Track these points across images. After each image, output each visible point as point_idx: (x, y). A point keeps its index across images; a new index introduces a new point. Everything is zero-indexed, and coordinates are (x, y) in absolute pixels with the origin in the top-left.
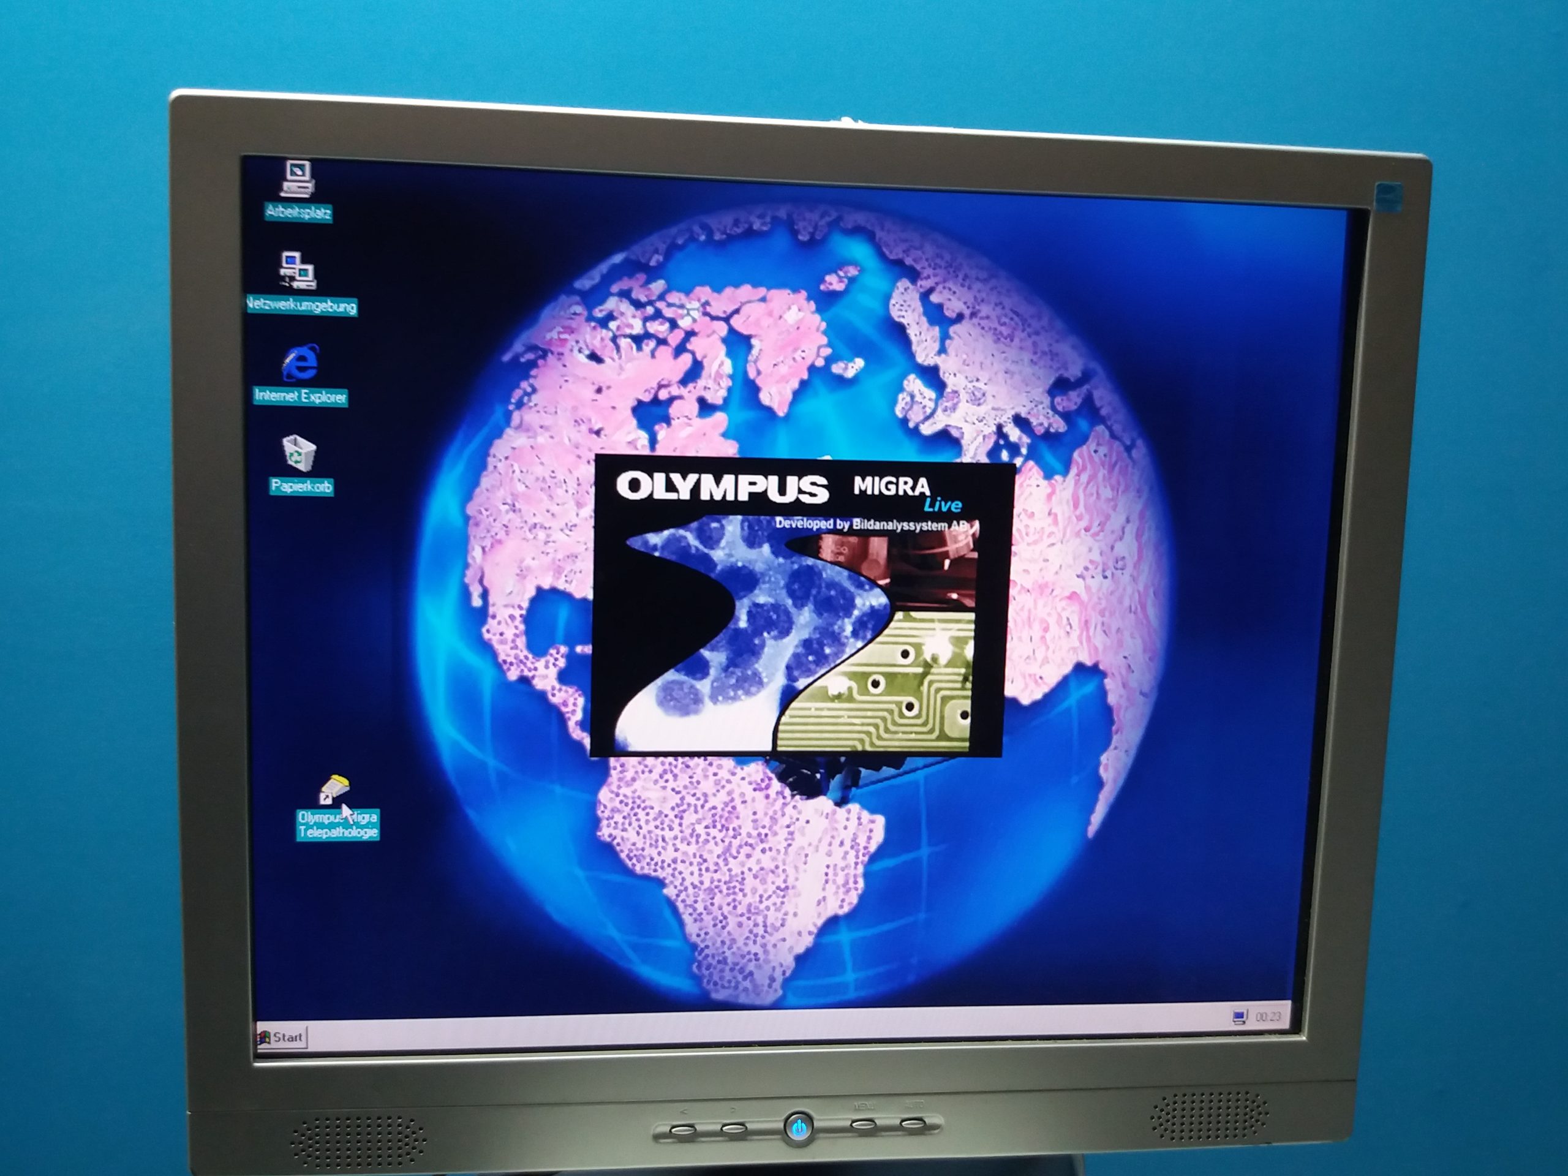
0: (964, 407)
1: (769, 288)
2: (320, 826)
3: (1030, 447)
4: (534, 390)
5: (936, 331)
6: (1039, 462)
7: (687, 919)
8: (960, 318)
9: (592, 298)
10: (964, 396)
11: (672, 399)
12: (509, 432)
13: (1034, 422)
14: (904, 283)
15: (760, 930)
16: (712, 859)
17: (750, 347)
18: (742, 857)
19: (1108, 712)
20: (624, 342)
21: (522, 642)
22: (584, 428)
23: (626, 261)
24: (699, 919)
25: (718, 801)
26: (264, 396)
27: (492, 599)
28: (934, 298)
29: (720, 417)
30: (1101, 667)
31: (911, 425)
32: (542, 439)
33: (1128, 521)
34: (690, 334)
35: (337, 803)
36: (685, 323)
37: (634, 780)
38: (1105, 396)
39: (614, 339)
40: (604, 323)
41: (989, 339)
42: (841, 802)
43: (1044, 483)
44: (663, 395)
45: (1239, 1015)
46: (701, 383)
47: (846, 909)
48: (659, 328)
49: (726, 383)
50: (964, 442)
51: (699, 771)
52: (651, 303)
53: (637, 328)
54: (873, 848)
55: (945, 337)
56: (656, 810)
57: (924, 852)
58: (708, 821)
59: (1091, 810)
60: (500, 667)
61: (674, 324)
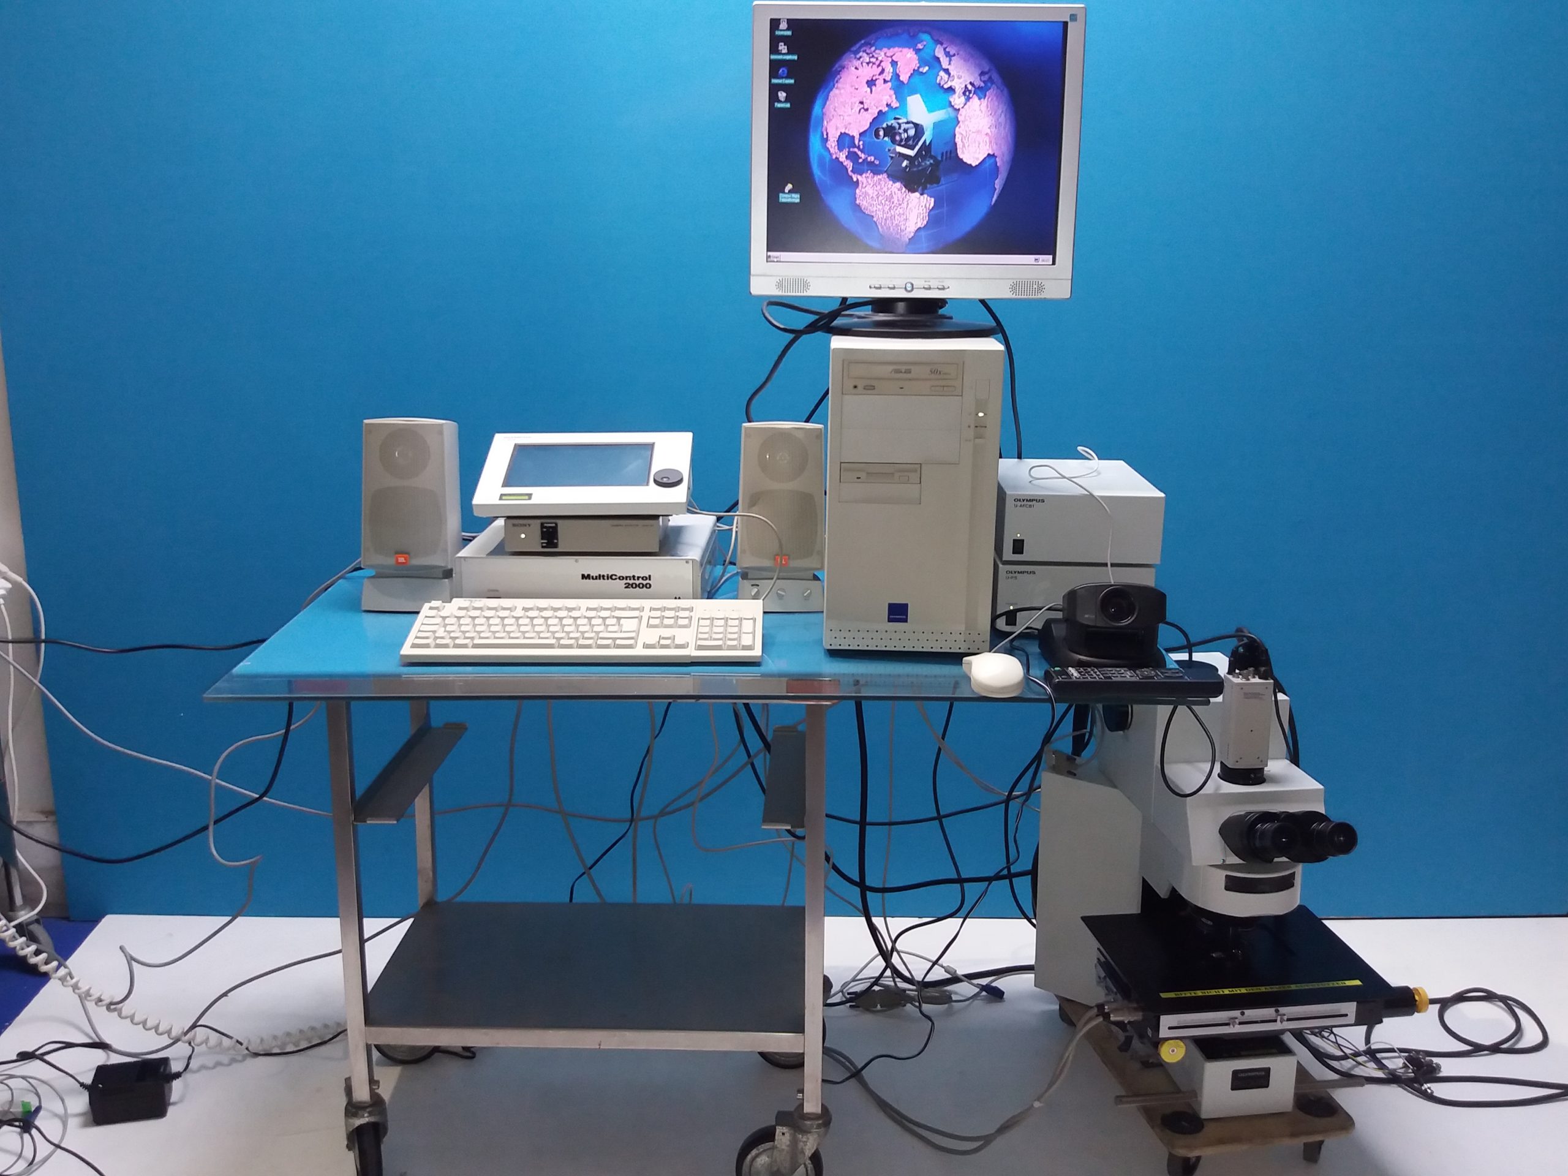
0: (956, 79)
1: (903, 48)
2: (785, 198)
3: (974, 91)
4: (841, 78)
5: (948, 59)
6: (977, 95)
7: (880, 227)
8: (954, 55)
9: (856, 52)
10: (956, 77)
11: (876, 80)
12: (834, 89)
13: (975, 84)
14: (939, 46)
15: (899, 231)
16: (886, 210)
17: (897, 65)
18: (894, 210)
19: (997, 168)
20: (864, 64)
21: (836, 147)
22: (853, 88)
23: (865, 42)
24: (882, 227)
25: (888, 193)
26: (775, 81)
27: (829, 135)
28: (947, 50)
29: (889, 84)
30: (995, 155)
31: (941, 85)
32: (842, 91)
33: (1002, 112)
34: (881, 61)
35: (790, 192)
36: (880, 58)
37: (866, 187)
38: (995, 76)
39: (862, 63)
40: (859, 59)
41: (962, 61)
42: (922, 194)
43: (979, 101)
44: (874, 78)
45: (1036, 260)
46: (884, 74)
47: (923, 225)
48: (873, 60)
49: (891, 75)
50: (956, 90)
51: (883, 185)
52: (871, 53)
53: (868, 60)
54: (931, 208)
55: (950, 60)
56: (871, 196)
57: (945, 209)
58: (885, 199)
59: (993, 197)
60: (831, 155)
61: (877, 59)
